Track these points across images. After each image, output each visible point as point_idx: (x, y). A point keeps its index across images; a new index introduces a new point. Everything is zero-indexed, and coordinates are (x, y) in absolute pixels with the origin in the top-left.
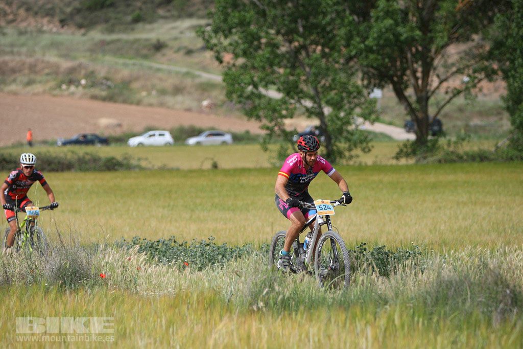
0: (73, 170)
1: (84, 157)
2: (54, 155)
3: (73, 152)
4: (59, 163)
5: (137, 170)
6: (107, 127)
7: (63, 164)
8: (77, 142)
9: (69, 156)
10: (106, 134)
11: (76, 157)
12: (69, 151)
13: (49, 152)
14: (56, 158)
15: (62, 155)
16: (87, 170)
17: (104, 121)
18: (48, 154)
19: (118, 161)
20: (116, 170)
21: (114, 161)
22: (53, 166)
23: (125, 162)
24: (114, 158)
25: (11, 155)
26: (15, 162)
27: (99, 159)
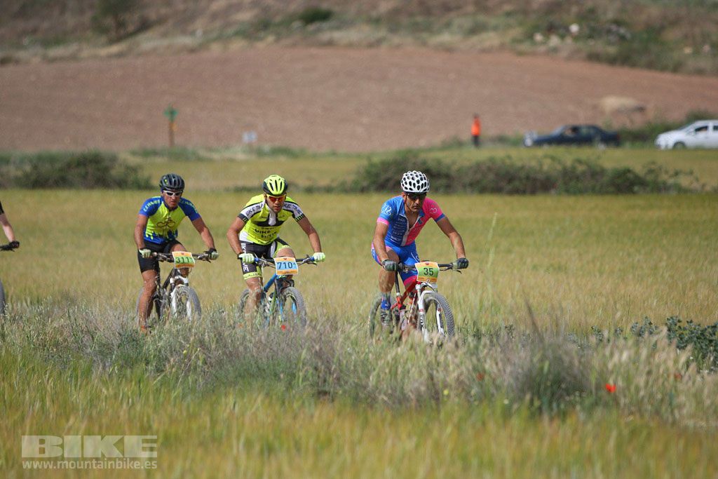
0: (553, 192)
1: (574, 168)
2: (519, 164)
3: (553, 158)
4: (528, 178)
5: (673, 193)
6: (618, 112)
7: (535, 180)
8: (560, 140)
9: (547, 165)
10: (616, 125)
11: (559, 167)
12: (546, 156)
13: (509, 157)
14: (522, 168)
15: (534, 163)
16: (580, 192)
17: (612, 102)
18: (508, 162)
19: (637, 177)
20: (634, 193)
21: (630, 176)
22: (517, 183)
23: (650, 178)
24: (629, 171)
25: (439, 162)
26: (447, 176)
27: (603, 172)
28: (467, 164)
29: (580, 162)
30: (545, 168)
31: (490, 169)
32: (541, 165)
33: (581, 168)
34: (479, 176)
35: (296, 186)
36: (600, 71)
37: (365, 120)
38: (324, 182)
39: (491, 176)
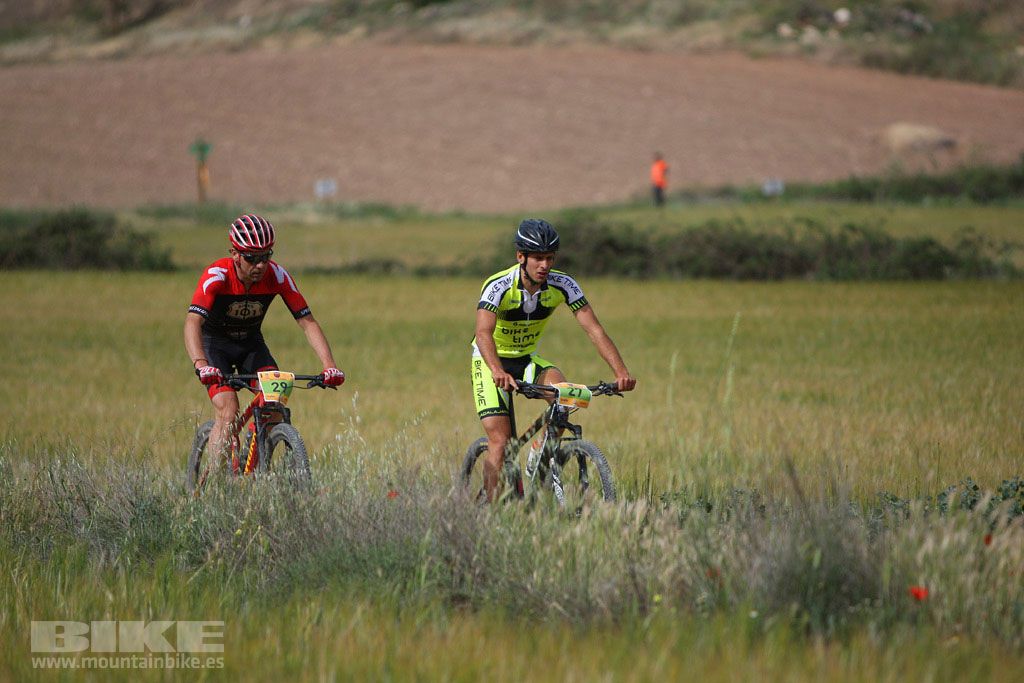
0: (810, 277)
1: (843, 238)
2: (755, 231)
3: (810, 223)
4: (770, 254)
5: (1003, 280)
6: (911, 149)
7: (782, 257)
9: (800, 233)
10: (911, 168)
11: (820, 237)
12: (798, 220)
13: (740, 221)
14: (761, 238)
15: (779, 231)
16: (854, 276)
17: (902, 133)
18: (738, 228)
19: (944, 252)
21: (933, 251)
22: (752, 263)
23: (964, 254)
24: (930, 243)
25: (629, 229)
26: (642, 251)
27: (889, 244)
28: (673, 231)
29: (852, 228)
30: (798, 238)
31: (709, 240)
32: (791, 233)
33: (854, 239)
34: (692, 251)
35: (402, 266)
36: (883, 83)
37: (510, 161)
38: (446, 260)
39: (711, 251)
